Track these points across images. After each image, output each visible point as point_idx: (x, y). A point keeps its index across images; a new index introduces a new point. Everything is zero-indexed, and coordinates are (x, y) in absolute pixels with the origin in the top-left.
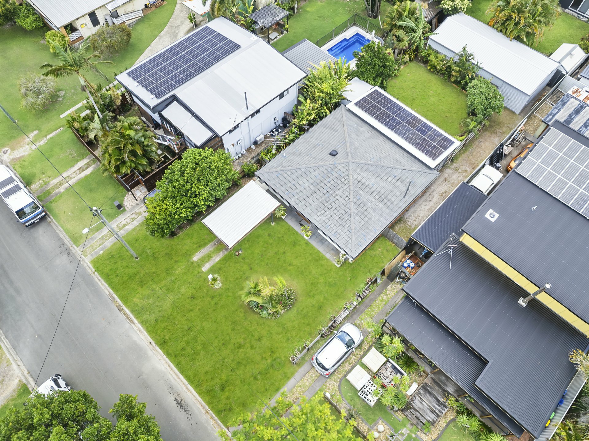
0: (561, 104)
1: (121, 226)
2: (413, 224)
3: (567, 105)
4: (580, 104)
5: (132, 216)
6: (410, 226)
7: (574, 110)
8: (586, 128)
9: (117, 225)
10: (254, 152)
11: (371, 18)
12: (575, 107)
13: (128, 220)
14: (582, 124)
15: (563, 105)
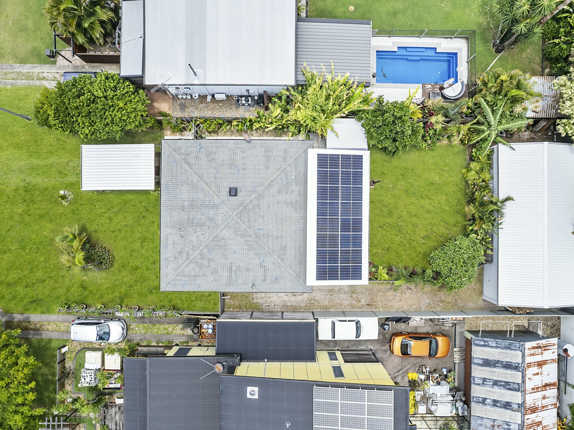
0: (507, 345)
1: (41, 75)
2: (257, 299)
3: (508, 351)
4: (519, 364)
5: (56, 74)
6: (253, 298)
7: (507, 362)
8: (493, 385)
9: (39, 73)
10: (205, 104)
11: (493, 47)
12: (512, 361)
13: (50, 76)
14: (495, 378)
15: (506, 348)
